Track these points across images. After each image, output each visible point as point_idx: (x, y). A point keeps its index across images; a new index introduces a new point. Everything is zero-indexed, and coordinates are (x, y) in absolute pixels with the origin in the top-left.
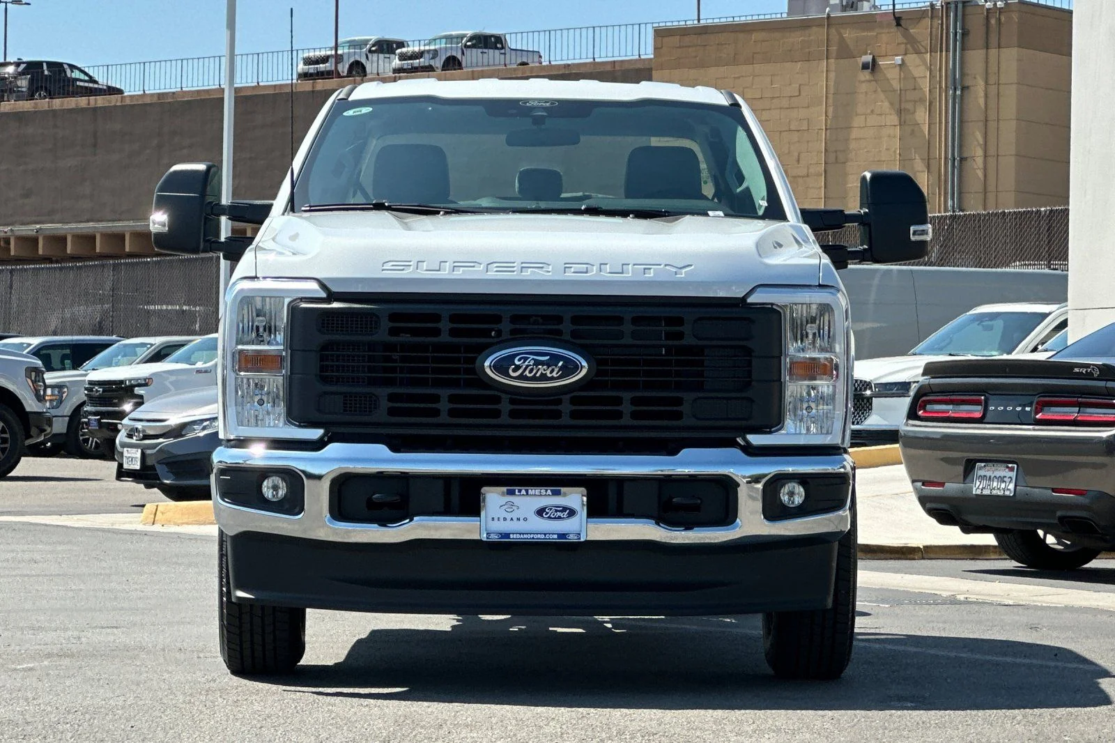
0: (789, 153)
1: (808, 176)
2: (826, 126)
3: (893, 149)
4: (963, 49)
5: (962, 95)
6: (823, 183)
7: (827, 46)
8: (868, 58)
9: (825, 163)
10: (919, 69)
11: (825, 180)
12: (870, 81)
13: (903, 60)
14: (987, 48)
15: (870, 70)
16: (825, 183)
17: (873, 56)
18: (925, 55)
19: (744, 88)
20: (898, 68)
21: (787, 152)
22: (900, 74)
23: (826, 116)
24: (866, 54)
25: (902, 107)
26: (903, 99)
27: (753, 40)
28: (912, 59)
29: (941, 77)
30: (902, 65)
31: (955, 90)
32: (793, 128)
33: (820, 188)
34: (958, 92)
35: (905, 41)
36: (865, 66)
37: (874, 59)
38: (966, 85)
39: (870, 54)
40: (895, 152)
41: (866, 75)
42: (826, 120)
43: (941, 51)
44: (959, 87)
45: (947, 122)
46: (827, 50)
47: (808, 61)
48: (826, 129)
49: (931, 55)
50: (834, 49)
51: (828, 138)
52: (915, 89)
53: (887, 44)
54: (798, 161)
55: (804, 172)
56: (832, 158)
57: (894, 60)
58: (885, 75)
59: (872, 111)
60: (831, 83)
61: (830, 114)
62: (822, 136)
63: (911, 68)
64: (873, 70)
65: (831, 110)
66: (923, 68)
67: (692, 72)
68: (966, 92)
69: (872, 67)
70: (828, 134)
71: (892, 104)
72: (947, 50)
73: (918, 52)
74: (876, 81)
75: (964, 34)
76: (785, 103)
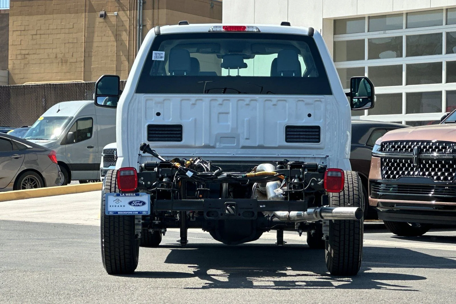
0: (69, 52)
1: (77, 62)
2: (84, 41)
3: (113, 51)
4: (143, 9)
5: (143, 29)
6: (83, 65)
7: (85, 7)
8: (103, 13)
9: (84, 57)
10: (125, 17)
11: (84, 64)
12: (104, 22)
13: (117, 13)
14: (153, 9)
15: (103, 18)
16: (84, 65)
17: (105, 12)
18: (126, 12)
19: (49, 24)
20: (115, 17)
21: (67, 52)
22: (116, 19)
23: (85, 36)
24: (102, 11)
25: (117, 34)
26: (118, 30)
27: (53, 4)
28: (121, 13)
29: (134, 21)
30: (117, 16)
31: (140, 26)
32: (70, 41)
33: (82, 67)
34: (141, 28)
35: (118, 5)
36: (101, 16)
37: (105, 13)
38: (144, 24)
39: (104, 11)
40: (114, 52)
41: (102, 20)
42: (85, 38)
43: (134, 10)
44: (142, 25)
45: (136, 40)
46: (85, 9)
47: (77, 13)
48: (84, 42)
49: (129, 11)
50: (87, 8)
51: (85, 46)
52: (123, 26)
53: (111, 7)
54: (72, 56)
55: (75, 60)
56: (87, 55)
57: (114, 13)
58: (110, 20)
59: (104, 35)
60: (87, 23)
61: (86, 36)
62: (83, 45)
63: (121, 17)
64: (105, 17)
65: (86, 34)
66: (126, 17)
67: (27, 17)
68: (144, 28)
69: (104, 16)
70: (85, 45)
71: (112, 32)
72: (137, 10)
73: (124, 10)
74: (106, 22)
75: (144, 3)
76: (67, 31)
